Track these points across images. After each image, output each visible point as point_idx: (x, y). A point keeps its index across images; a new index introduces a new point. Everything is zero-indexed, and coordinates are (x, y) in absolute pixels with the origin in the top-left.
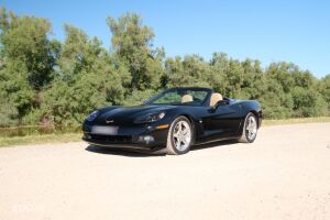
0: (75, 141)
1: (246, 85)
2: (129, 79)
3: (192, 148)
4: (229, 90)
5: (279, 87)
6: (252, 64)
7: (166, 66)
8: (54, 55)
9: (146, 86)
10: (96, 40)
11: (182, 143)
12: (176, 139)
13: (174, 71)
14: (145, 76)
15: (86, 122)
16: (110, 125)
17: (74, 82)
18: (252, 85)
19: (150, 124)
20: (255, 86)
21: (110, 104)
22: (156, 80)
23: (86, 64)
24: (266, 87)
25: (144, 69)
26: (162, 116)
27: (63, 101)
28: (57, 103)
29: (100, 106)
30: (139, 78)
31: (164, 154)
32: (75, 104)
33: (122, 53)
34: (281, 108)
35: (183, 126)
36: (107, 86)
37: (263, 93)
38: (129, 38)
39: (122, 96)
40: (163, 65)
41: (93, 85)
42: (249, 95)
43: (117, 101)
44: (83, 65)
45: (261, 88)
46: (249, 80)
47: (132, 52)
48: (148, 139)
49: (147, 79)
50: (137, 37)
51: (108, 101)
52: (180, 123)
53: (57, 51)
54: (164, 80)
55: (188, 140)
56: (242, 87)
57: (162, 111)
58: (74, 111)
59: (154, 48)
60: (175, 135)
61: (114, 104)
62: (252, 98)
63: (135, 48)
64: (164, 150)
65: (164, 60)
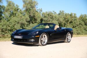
0: (8, 41)
1: (71, 22)
2: (29, 19)
3: (47, 44)
4: (65, 24)
5: (83, 23)
6: (73, 15)
7: (42, 15)
8: (2, 10)
9: (35, 22)
10: (17, 5)
11: (44, 42)
12: (42, 40)
13: (45, 17)
14: (35, 18)
15: (12, 34)
16: (20, 35)
17: (9, 20)
18: (73, 22)
19: (33, 35)
20: (74, 23)
21: (21, 28)
22: (39, 20)
23: (13, 14)
24: (78, 23)
25: (34, 16)
26: (37, 33)
27: (5, 27)
28: (3, 27)
29: (18, 29)
30: (32, 19)
31: (38, 46)
32: (9, 28)
33: (27, 10)
34: (84, 31)
35: (45, 36)
36: (21, 22)
37: (77, 25)
38: (29, 5)
39: (26, 25)
40: (41, 15)
41: (16, 21)
42: (72, 26)
43: (24, 27)
44: (12, 14)
45: (77, 24)
46: (72, 21)
47: (30, 10)
48: (32, 40)
49: (35, 20)
50: (32, 5)
51: (21, 27)
52: (43, 35)
53: (4, 9)
54: (42, 20)
55: (46, 41)
56: (70, 23)
57: (38, 31)
58: (9, 31)
59: (38, 9)
60: (42, 39)
61: (23, 28)
62: (73, 27)
63: (31, 8)
64: (38, 44)
65: (42, 13)
